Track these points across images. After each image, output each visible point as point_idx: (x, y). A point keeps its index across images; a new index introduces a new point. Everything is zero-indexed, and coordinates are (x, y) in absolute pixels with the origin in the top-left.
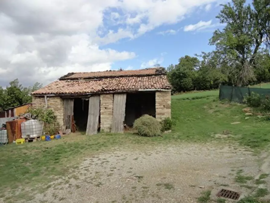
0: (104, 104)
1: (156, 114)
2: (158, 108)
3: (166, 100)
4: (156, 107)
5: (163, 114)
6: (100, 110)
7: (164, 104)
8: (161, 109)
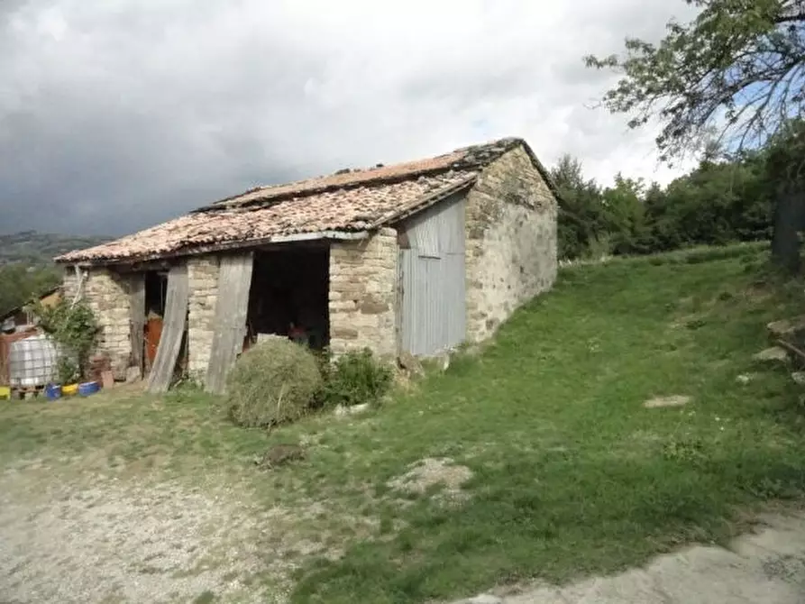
0: (197, 292)
1: (331, 333)
2: (334, 311)
3: (360, 279)
4: (331, 305)
5: (354, 335)
6: (188, 312)
7: (357, 294)
8: (345, 315)
